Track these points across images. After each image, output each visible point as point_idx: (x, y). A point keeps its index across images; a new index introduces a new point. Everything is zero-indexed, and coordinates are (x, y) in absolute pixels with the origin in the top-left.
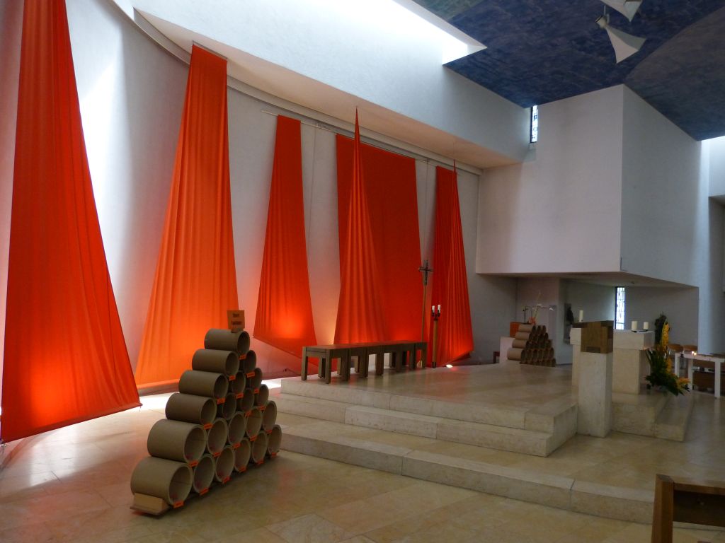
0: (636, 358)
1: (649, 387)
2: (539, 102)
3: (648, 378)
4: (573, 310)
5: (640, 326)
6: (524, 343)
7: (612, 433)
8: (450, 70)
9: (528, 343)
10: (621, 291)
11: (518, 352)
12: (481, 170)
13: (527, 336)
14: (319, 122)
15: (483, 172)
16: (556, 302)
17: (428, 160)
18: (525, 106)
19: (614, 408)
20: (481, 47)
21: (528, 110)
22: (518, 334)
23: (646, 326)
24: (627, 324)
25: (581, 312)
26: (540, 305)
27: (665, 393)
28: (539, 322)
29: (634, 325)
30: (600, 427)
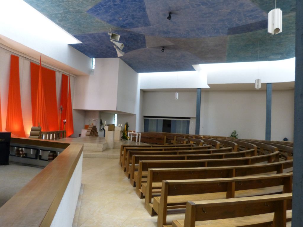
0: (119, 132)
1: (122, 139)
2: (95, 58)
3: (122, 137)
4: (103, 121)
5: (120, 126)
6: (90, 131)
7: (114, 148)
8: (70, 46)
9: (91, 131)
10: (116, 115)
11: (89, 133)
12: (76, 75)
13: (91, 128)
14: (25, 58)
15: (77, 76)
16: (98, 119)
17: (59, 72)
18: (91, 58)
19: (114, 143)
20: (81, 43)
21: (92, 59)
22: (89, 128)
23: (122, 125)
24: (117, 125)
25: (105, 122)
26: (93, 119)
27: (125, 140)
28: (94, 125)
29: (119, 125)
30: (112, 147)
